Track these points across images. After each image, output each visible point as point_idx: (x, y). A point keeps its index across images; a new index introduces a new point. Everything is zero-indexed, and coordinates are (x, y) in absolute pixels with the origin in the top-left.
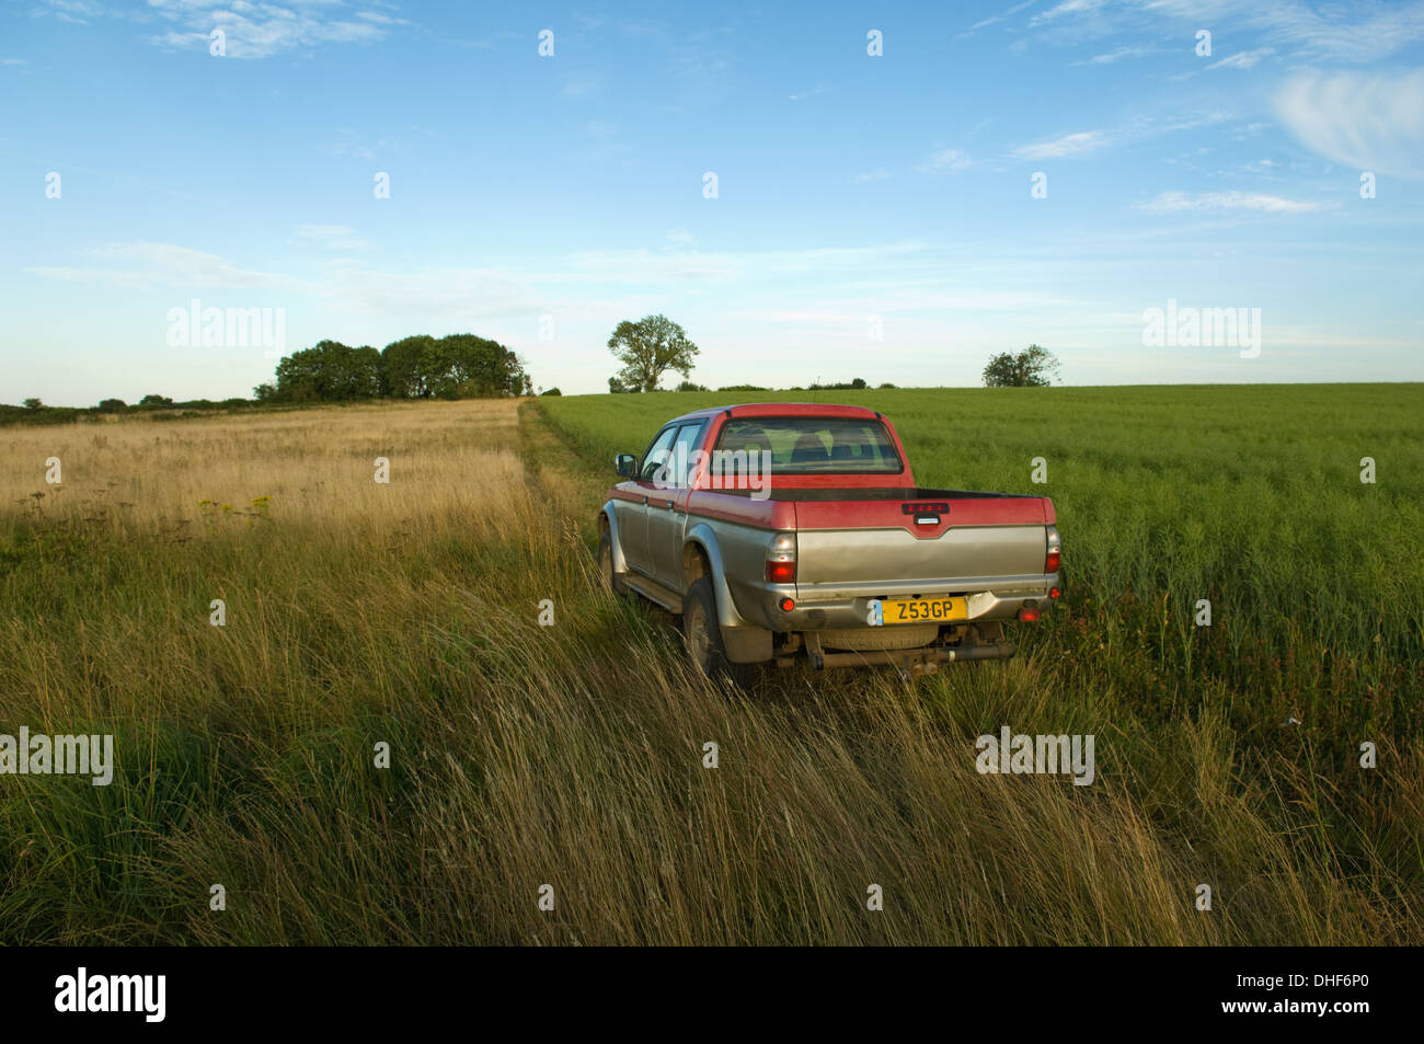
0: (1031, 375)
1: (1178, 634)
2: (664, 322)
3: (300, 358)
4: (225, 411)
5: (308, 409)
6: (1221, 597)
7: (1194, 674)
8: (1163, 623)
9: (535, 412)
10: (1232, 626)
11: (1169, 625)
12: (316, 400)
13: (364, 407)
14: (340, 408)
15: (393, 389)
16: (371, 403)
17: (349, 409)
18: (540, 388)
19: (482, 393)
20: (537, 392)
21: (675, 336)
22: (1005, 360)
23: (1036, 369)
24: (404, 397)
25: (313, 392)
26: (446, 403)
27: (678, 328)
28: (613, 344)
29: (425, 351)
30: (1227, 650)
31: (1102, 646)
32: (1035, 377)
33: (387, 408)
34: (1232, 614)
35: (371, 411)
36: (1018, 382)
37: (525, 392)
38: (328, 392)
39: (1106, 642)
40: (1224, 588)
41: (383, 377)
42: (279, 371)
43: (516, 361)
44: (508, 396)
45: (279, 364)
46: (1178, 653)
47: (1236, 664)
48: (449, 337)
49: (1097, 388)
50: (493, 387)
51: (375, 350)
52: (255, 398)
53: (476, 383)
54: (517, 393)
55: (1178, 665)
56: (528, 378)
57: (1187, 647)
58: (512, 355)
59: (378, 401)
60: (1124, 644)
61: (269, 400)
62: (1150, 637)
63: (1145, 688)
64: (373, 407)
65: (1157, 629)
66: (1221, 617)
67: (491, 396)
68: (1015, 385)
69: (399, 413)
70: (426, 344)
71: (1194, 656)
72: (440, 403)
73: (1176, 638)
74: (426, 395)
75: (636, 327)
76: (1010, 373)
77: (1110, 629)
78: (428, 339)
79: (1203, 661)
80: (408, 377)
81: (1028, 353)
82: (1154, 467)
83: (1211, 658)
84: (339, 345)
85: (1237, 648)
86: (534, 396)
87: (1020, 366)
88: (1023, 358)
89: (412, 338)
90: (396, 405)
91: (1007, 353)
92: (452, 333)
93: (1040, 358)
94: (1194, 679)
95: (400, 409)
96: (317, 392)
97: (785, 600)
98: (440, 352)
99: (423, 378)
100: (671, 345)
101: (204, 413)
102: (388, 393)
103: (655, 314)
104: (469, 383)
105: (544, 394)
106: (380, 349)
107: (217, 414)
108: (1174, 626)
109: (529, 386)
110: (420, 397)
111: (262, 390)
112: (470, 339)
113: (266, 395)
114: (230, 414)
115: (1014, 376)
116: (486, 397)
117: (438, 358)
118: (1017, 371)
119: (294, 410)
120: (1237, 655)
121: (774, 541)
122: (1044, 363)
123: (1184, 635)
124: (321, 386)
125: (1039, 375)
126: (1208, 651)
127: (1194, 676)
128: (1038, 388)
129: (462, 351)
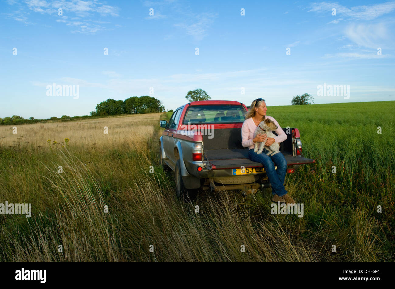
0: (305, 102)
1: (347, 175)
2: (201, 90)
3: (102, 104)
4: (81, 119)
5: (104, 117)
6: (362, 162)
7: (353, 189)
8: (342, 171)
9: (165, 116)
10: (366, 172)
11: (344, 172)
12: (107, 115)
13: (119, 116)
14: (112, 117)
15: (127, 112)
16: (121, 115)
17: (115, 117)
18: (167, 110)
19: (151, 112)
20: (166, 111)
21: (204, 94)
22: (298, 97)
23: (307, 100)
24: (130, 113)
25: (106, 113)
26: (141, 115)
27: (205, 92)
28: (187, 97)
29: (135, 101)
30: (365, 180)
31: (321, 180)
32: (307, 102)
33: (125, 116)
34: (366, 168)
35: (121, 117)
36: (301, 103)
37: (163, 111)
38: (110, 113)
39: (322, 178)
40: (363, 159)
41: (125, 108)
42: (97, 108)
43: (160, 103)
44: (158, 112)
45: (96, 106)
46: (347, 182)
47: (368, 185)
48: (142, 97)
49: (324, 104)
50: (154, 110)
51: (122, 101)
52: (91, 115)
53: (149, 109)
54: (161, 111)
55: (348, 186)
56: (164, 107)
57: (351, 180)
58: (159, 101)
59: (123, 115)
60: (329, 179)
61: (94, 115)
62: (338, 176)
63: (335, 194)
64: (121, 116)
65: (340, 174)
66: (362, 169)
67: (154, 112)
68: (301, 104)
69: (128, 118)
70: (136, 99)
71: (353, 183)
72: (139, 115)
73: (347, 176)
74: (136, 113)
75: (193, 92)
76: (299, 101)
77: (323, 174)
78: (136, 97)
79: (356, 185)
80: (131, 108)
81: (304, 95)
82: (339, 123)
83: (359, 183)
84: (113, 100)
85: (368, 180)
86: (166, 112)
87: (302, 99)
88: (303, 97)
89: (132, 97)
90: (128, 116)
91: (298, 96)
92: (143, 96)
93: (308, 97)
94: (353, 191)
95: (128, 117)
96: (107, 113)
97: (199, 167)
98: (139, 101)
99: (135, 108)
100: (203, 97)
101: (76, 119)
102: (126, 113)
103: (199, 88)
104: (148, 109)
105: (168, 111)
106: (124, 101)
107: (79, 120)
108: (346, 173)
109: (164, 109)
110: (134, 113)
111: (92, 113)
112: (147, 97)
113: (94, 114)
114: (83, 119)
115: (300, 102)
116: (152, 113)
117: (139, 103)
118: (301, 101)
119: (100, 118)
120: (368, 182)
121: (194, 146)
122: (309, 98)
123: (349, 175)
124: (108, 112)
125: (308, 101)
126: (358, 181)
127: (353, 190)
128: (307, 105)
129: (145, 101)
